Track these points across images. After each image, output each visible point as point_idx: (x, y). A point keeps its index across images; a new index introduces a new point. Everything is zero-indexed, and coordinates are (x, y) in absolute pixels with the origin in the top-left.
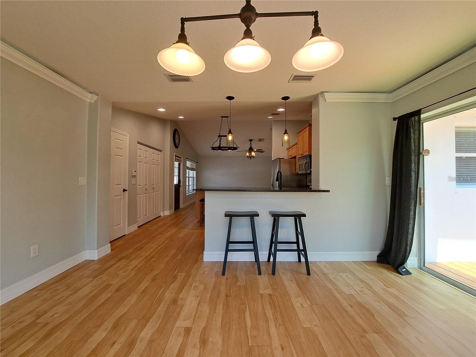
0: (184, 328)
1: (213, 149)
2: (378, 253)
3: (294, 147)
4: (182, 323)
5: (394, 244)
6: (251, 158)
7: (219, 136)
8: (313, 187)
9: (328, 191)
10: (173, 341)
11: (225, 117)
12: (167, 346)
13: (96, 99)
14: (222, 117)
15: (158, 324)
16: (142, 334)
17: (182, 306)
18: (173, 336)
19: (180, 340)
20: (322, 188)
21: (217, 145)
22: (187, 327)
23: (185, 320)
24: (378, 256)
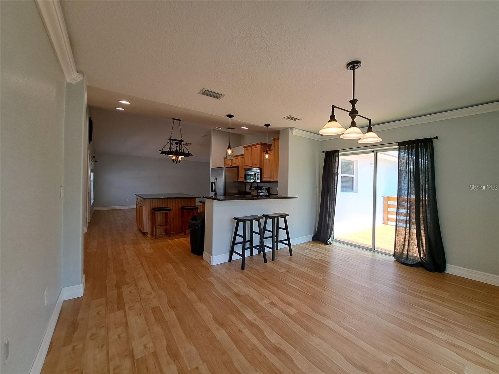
1: (164, 153)
2: (312, 235)
3: (237, 157)
5: (323, 228)
6: (177, 162)
7: (169, 139)
8: (279, 194)
9: (297, 198)
11: (177, 120)
13: (80, 80)
14: (174, 119)
20: (290, 195)
21: (167, 149)
24: (313, 238)
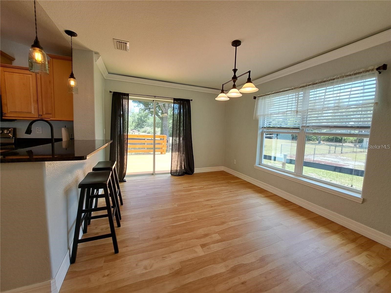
0: (203, 248)
4: (200, 252)
8: (78, 138)
10: (215, 248)
12: (220, 249)
15: (209, 266)
16: (223, 270)
17: (181, 262)
18: (212, 251)
19: (212, 246)
22: (201, 247)
23: (196, 252)
